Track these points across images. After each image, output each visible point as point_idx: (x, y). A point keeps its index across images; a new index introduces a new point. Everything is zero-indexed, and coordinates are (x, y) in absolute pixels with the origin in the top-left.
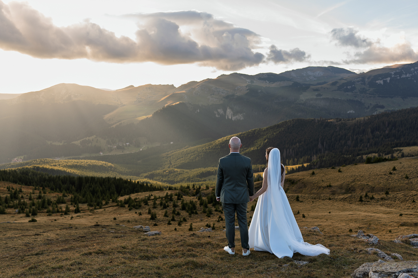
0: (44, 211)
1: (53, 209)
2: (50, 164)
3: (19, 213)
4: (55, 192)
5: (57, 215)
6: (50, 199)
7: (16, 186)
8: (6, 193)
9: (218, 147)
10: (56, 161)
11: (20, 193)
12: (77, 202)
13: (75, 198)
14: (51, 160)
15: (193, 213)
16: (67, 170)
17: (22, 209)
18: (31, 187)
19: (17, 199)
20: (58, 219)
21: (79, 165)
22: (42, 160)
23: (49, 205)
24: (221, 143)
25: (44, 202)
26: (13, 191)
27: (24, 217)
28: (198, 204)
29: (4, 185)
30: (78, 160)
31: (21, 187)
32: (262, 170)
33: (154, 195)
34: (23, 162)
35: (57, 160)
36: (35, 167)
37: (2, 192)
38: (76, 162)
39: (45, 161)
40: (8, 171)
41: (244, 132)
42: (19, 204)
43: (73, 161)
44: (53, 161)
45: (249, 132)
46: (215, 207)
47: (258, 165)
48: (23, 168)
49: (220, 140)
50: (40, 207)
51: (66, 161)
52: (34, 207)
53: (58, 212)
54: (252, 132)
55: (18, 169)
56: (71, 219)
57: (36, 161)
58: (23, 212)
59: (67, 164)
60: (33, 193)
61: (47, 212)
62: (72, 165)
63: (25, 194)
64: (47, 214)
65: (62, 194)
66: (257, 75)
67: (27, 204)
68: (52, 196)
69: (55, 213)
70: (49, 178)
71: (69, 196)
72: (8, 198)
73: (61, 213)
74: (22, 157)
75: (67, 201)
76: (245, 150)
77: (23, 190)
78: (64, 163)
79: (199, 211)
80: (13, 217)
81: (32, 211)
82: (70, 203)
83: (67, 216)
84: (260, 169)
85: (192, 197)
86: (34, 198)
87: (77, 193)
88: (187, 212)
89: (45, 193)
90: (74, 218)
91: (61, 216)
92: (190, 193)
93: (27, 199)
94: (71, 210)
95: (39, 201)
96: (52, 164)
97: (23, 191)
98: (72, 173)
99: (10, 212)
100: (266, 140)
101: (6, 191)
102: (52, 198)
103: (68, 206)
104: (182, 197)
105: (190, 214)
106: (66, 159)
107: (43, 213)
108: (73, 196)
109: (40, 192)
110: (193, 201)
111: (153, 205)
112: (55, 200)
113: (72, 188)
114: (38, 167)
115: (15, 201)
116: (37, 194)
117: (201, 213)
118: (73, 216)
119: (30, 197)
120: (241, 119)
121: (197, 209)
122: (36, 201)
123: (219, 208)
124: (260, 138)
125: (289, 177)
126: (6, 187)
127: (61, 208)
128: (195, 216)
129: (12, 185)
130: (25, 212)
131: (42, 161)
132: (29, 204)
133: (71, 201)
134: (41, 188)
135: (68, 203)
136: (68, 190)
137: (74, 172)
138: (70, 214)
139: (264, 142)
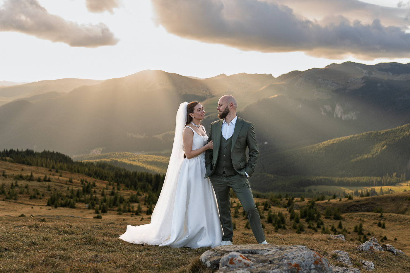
0: (115, 209)
1: (124, 207)
2: (129, 159)
3: (89, 208)
4: (130, 189)
5: (127, 215)
6: (123, 197)
7: (90, 180)
8: (79, 186)
9: (322, 151)
10: (136, 156)
11: (94, 187)
12: (151, 202)
13: (149, 198)
14: (131, 154)
15: (280, 227)
16: (146, 166)
17: (92, 204)
18: (105, 182)
19: (89, 193)
20: (127, 219)
21: (159, 162)
22: (121, 153)
23: (121, 202)
24: (326, 147)
25: (116, 199)
26: (86, 184)
27: (94, 213)
28: (288, 217)
29: (78, 177)
30: (159, 157)
31: (95, 181)
32: (377, 184)
33: (237, 202)
34: (101, 155)
35: (137, 154)
36: (113, 160)
37: (75, 184)
38: (156, 159)
39: (124, 155)
40: (85, 163)
41: (356, 135)
42: (90, 199)
43: (154, 157)
44: (132, 156)
45: (362, 135)
46: (308, 223)
47: (372, 177)
48: (101, 161)
49: (325, 142)
50: (112, 205)
51: (146, 156)
52: (105, 204)
53: (129, 211)
54: (366, 135)
55: (95, 162)
56: (141, 220)
57: (114, 155)
58: (93, 208)
59: (147, 160)
60: (107, 189)
61: (118, 211)
62: (152, 161)
63: (98, 189)
64: (118, 212)
65: (137, 192)
66: (377, 65)
67: (98, 199)
68: (126, 193)
69: (126, 212)
70: (125, 173)
71: (143, 195)
72: (80, 191)
73: (131, 213)
74: (101, 149)
75: (141, 201)
76: (357, 157)
77: (97, 184)
78: (144, 158)
79: (288, 225)
80: (82, 212)
81: (102, 208)
82: (144, 203)
83: (137, 217)
84: (374, 183)
85: (282, 209)
86: (107, 194)
87: (153, 193)
88: (274, 225)
89: (118, 189)
90: (145, 220)
91: (132, 216)
92: (281, 204)
93: (99, 194)
94: (143, 211)
95: (111, 198)
96: (131, 159)
97: (97, 186)
98: (152, 170)
99: (81, 206)
100: (385, 147)
101: (79, 184)
102: (125, 195)
103: (141, 206)
104: (270, 207)
105: (276, 229)
106: (146, 154)
107: (113, 211)
108: (147, 195)
109: (114, 188)
110: (282, 213)
111: (234, 213)
112: (128, 199)
113: (148, 186)
114: (117, 161)
115: (87, 195)
116: (110, 190)
117: (290, 228)
118: (144, 217)
119: (103, 192)
120: (353, 119)
121: (286, 223)
122: (108, 197)
123: (313, 225)
124: (377, 143)
125: (408, 195)
126: (80, 180)
127: (133, 207)
128: (282, 231)
129: (87, 178)
130: (95, 208)
131: (121, 155)
132: (100, 200)
133: (146, 201)
134: (116, 184)
135: (141, 203)
136: (144, 189)
137: (153, 169)
138: (141, 214)
139: (381, 149)
